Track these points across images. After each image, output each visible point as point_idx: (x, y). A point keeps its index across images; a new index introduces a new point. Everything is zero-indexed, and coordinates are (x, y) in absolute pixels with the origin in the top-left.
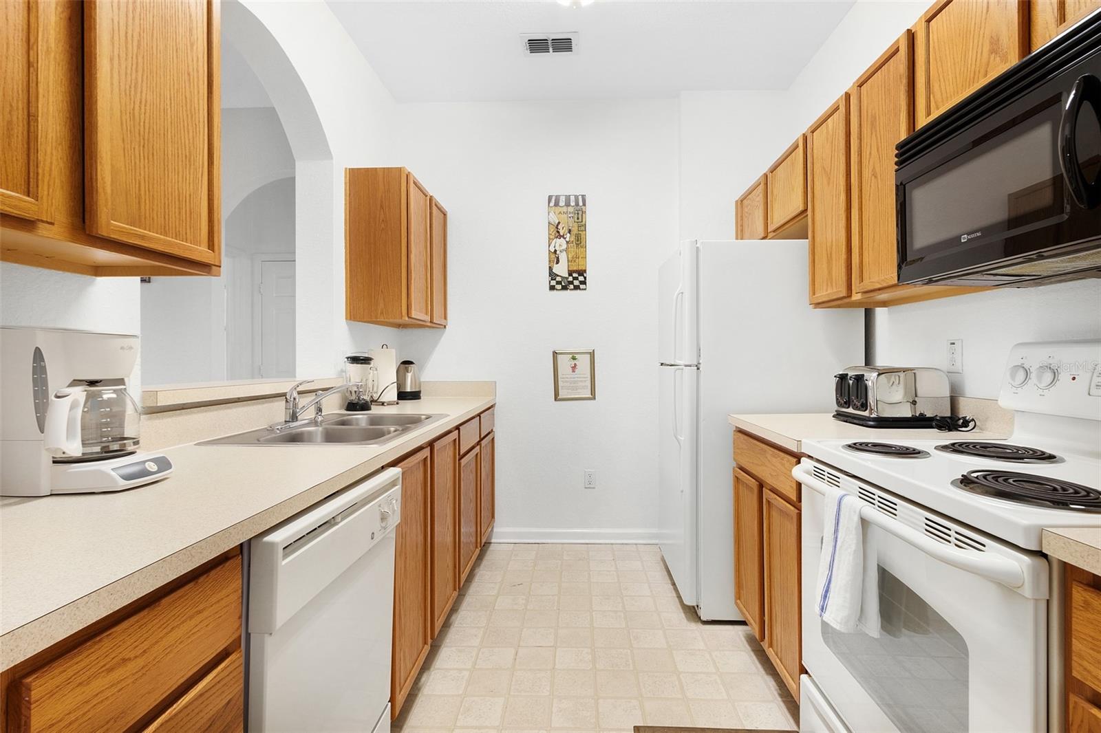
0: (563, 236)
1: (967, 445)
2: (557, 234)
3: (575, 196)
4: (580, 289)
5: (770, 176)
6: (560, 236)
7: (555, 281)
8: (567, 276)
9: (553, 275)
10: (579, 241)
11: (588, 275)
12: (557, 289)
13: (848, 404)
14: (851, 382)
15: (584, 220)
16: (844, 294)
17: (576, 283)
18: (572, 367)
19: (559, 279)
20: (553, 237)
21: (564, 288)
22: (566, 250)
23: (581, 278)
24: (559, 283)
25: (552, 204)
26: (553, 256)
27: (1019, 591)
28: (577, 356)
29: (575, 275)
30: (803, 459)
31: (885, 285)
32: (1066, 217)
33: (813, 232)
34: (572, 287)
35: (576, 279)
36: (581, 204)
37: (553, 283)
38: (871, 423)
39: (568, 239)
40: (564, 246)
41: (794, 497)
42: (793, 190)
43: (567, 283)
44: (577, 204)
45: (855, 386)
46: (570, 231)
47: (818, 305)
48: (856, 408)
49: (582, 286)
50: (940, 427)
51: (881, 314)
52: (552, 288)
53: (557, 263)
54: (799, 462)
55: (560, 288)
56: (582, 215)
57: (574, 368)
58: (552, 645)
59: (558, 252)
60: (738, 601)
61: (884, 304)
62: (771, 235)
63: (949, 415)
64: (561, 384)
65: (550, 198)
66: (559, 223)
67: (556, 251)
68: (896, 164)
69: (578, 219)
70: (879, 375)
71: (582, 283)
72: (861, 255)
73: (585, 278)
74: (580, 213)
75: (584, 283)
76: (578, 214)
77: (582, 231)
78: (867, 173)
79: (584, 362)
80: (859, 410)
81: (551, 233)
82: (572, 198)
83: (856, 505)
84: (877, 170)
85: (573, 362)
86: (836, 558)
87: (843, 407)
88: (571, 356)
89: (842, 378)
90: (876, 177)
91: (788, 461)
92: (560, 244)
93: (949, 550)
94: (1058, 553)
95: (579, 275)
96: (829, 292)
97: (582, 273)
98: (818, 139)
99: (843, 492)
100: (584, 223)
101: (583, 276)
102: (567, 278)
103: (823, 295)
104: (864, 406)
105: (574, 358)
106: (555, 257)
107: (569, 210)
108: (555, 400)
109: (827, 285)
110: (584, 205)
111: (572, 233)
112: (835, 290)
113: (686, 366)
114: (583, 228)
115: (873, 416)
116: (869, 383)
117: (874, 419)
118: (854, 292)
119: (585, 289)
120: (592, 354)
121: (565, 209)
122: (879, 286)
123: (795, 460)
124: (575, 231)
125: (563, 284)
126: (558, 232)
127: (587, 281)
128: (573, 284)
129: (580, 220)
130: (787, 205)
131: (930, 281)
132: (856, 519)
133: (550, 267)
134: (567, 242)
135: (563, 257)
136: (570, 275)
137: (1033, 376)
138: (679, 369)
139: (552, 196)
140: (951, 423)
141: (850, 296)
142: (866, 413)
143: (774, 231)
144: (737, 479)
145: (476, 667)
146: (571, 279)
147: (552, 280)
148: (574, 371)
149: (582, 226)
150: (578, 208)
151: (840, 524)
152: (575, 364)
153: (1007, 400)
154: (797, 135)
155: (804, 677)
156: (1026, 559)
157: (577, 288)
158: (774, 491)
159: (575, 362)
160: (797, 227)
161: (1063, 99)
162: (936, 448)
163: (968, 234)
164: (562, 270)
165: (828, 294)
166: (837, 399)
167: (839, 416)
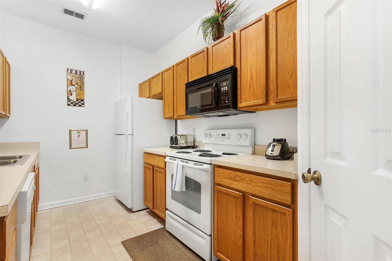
0: (74, 85)
1: (198, 150)
2: (71, 84)
3: (80, 71)
4: (81, 106)
5: (151, 80)
6: (72, 85)
7: (70, 102)
8: (76, 101)
9: (69, 100)
10: (81, 88)
11: (85, 101)
12: (71, 106)
13: (173, 144)
14: (174, 138)
15: (83, 81)
16: (172, 116)
17: (80, 104)
18: (78, 136)
19: (72, 102)
20: (70, 85)
21: (74, 105)
22: (76, 91)
23: (82, 102)
24: (72, 103)
25: (69, 72)
26: (69, 92)
27: (208, 171)
28: (80, 132)
29: (79, 101)
30: (167, 157)
31: (182, 115)
32: (213, 106)
33: (164, 99)
34: (78, 105)
35: (79, 102)
36: (82, 74)
37: (69, 103)
38: (179, 148)
39: (76, 87)
40: (75, 89)
41: (164, 167)
42: (158, 86)
43: (76, 104)
44: (80, 74)
45: (175, 139)
46: (77, 84)
47: (165, 118)
48: (175, 145)
49: (82, 105)
50: (192, 148)
51: (179, 121)
52: (69, 105)
53: (71, 95)
54: (165, 158)
55: (73, 105)
56: (83, 79)
57: (79, 136)
58: (83, 233)
59: (71, 91)
60: (145, 202)
61: (179, 119)
62: (151, 97)
63: (193, 145)
64: (72, 142)
65: (68, 70)
66: (72, 80)
67: (70, 91)
68: (185, 88)
69: (81, 80)
70: (180, 136)
71: (82, 104)
72: (177, 107)
73: (84, 102)
74: (82, 78)
75: (83, 104)
76: (81, 78)
77: (83, 85)
78: (178, 87)
79: (83, 134)
80: (176, 145)
81: (68, 83)
82: (78, 72)
83: (181, 164)
84: (181, 87)
85: (78, 134)
86: (177, 176)
87: (172, 145)
88: (77, 132)
89: (172, 137)
90: (180, 89)
91: (162, 158)
92: (73, 88)
93: (199, 167)
94: (213, 163)
95: (81, 101)
96: (169, 115)
97: (82, 100)
98: (166, 74)
99: (178, 162)
100: (83, 82)
101: (83, 101)
102: (76, 102)
103: (167, 116)
104: (177, 144)
105: (79, 133)
106: (70, 93)
107: (77, 76)
108: (70, 149)
109: (168, 113)
110: (84, 75)
111: (78, 84)
112: (170, 115)
113: (129, 135)
114: (83, 84)
115: (179, 146)
116: (178, 139)
117: (179, 147)
118: (175, 116)
119: (84, 107)
120: (87, 131)
121: (75, 75)
122: (181, 115)
123: (164, 158)
124: (79, 84)
125: (74, 104)
126: (72, 83)
127: (85, 104)
128: (78, 104)
129: (82, 80)
130: (157, 90)
131: (192, 115)
132: (181, 166)
133: (68, 97)
134: (76, 88)
135: (74, 94)
136: (77, 100)
137: (208, 136)
138: (126, 136)
139: (69, 69)
140: (193, 147)
141: (174, 117)
142: (178, 146)
143: (152, 96)
144: (145, 167)
145: (52, 250)
146: (77, 102)
147: (69, 101)
148: (78, 137)
149: (82, 83)
150: (81, 75)
151: (178, 169)
152: (79, 135)
153: (204, 141)
154: (160, 71)
155: (167, 211)
156: (209, 165)
157: (80, 106)
158: (158, 167)
159: (79, 134)
160: (160, 97)
161: (213, 84)
162: (193, 152)
163: (199, 106)
164: (73, 98)
165: (168, 116)
166: (170, 143)
167: (171, 147)
